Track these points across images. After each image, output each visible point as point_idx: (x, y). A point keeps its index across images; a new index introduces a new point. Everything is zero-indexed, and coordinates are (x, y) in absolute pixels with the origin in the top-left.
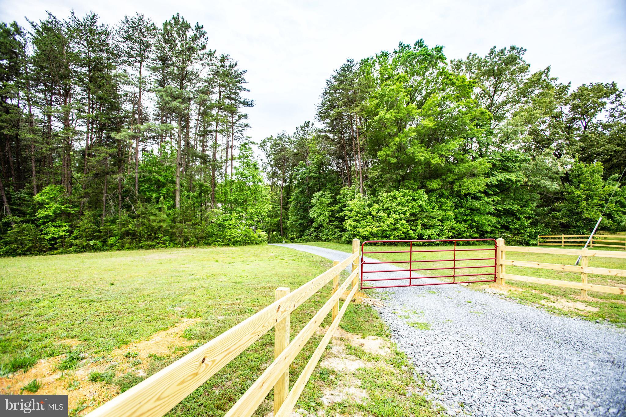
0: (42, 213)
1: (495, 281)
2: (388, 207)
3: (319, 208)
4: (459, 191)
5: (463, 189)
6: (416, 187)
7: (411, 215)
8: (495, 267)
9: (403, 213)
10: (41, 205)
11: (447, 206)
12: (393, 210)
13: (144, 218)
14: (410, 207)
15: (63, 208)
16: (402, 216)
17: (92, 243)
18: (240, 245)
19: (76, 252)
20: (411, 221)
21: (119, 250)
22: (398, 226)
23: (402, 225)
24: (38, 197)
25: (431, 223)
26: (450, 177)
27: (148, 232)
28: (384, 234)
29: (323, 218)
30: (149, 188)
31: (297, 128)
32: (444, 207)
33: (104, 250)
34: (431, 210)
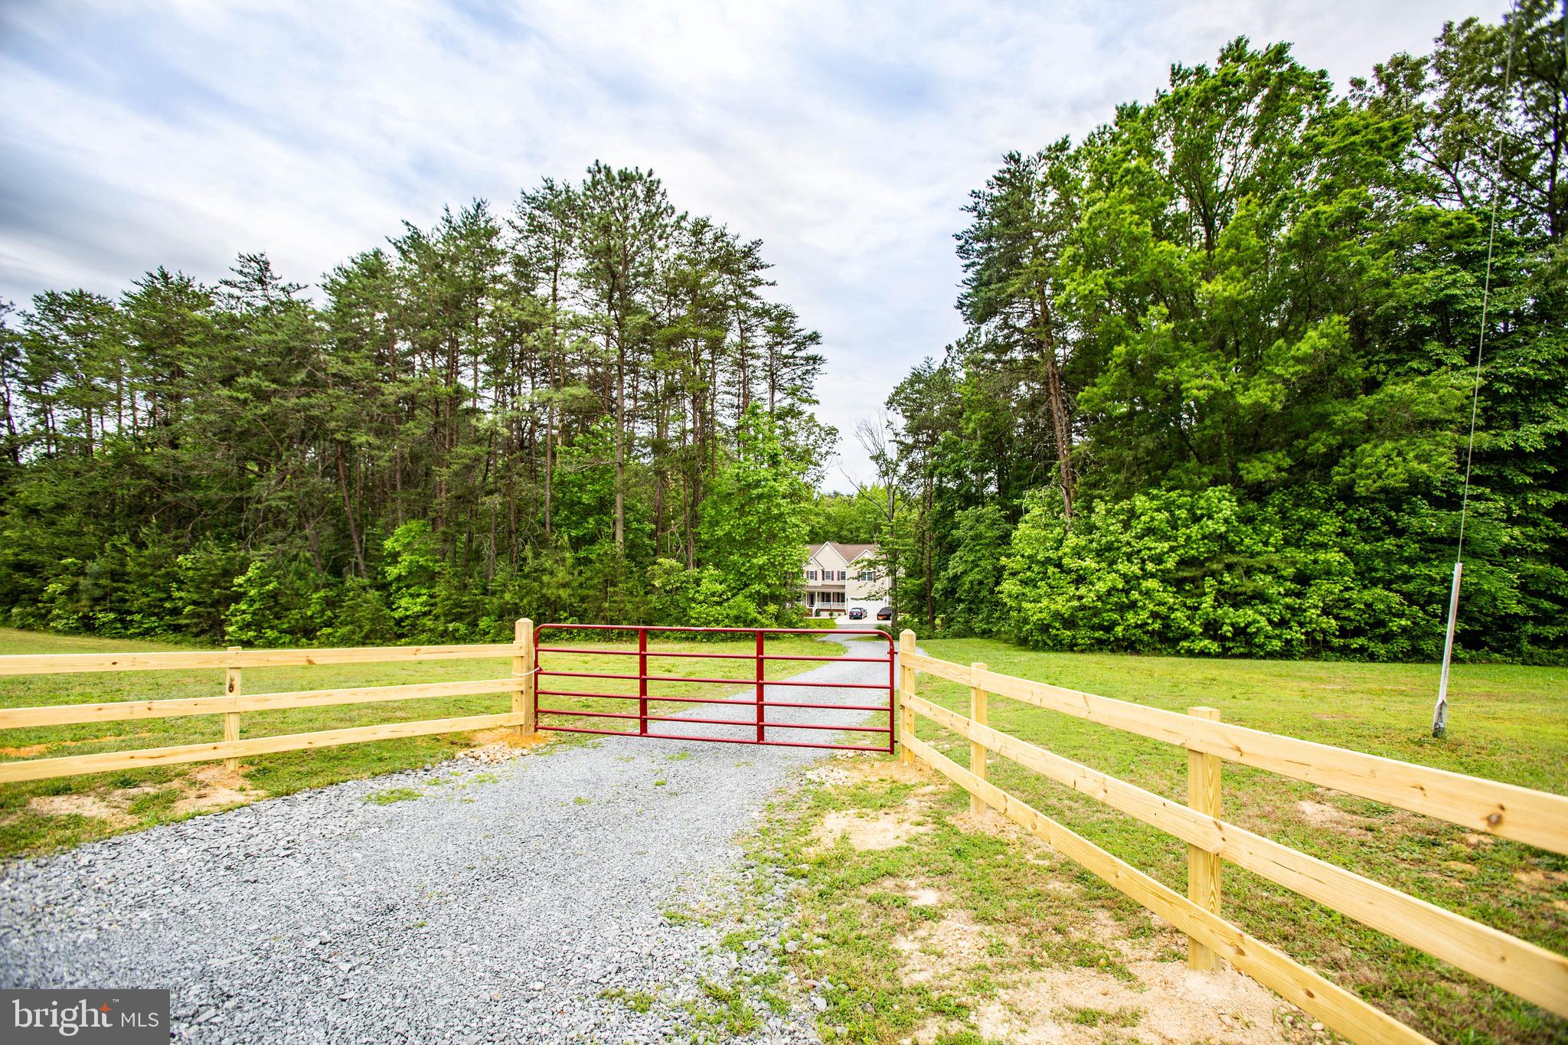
0: (393, 572)
1: (892, 751)
2: (1112, 543)
3: (971, 550)
4: (1351, 485)
5: (1361, 477)
6: (1205, 480)
7: (1183, 563)
8: (892, 710)
9: (1152, 559)
10: (394, 557)
11: (1320, 533)
12: (1124, 549)
13: (535, 580)
14: (1181, 540)
15: (422, 561)
16: (1150, 567)
17: (451, 627)
18: (723, 640)
19: (430, 642)
20: (1184, 580)
21: (494, 641)
22: (1135, 595)
23: (1147, 594)
24: (389, 544)
25: (1249, 586)
26: (1317, 440)
27: (539, 607)
28: (1096, 621)
29: (979, 577)
30: (567, 518)
31: (949, 348)
32: (1312, 537)
33: (473, 641)
34: (1259, 547)
